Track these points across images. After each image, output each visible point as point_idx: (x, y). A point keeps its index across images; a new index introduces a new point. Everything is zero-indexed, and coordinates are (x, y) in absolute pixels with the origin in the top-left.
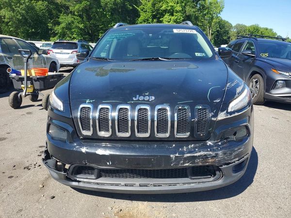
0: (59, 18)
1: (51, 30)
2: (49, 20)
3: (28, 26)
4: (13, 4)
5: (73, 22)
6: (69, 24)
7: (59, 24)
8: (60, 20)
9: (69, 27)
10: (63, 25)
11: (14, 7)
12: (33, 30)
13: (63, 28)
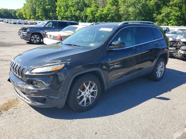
0: (161, 10)
1: (155, 18)
2: (155, 11)
3: (142, 16)
4: (136, 4)
5: (171, 12)
6: (168, 13)
7: (161, 14)
8: (162, 11)
9: (168, 15)
10: (163, 14)
11: (136, 5)
12: (144, 18)
13: (163, 16)
